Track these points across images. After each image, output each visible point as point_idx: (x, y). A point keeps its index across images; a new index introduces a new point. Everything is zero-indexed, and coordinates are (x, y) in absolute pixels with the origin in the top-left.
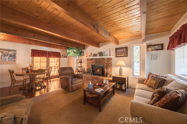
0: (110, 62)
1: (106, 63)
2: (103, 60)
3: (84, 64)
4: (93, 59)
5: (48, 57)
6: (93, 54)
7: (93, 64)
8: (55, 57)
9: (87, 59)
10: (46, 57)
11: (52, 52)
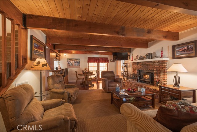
0: (162, 67)
1: (157, 68)
2: (152, 64)
3: (130, 68)
4: (139, 62)
5: (98, 62)
6: (139, 57)
7: (139, 68)
8: (103, 62)
9: (133, 63)
10: (97, 62)
11: (101, 58)
